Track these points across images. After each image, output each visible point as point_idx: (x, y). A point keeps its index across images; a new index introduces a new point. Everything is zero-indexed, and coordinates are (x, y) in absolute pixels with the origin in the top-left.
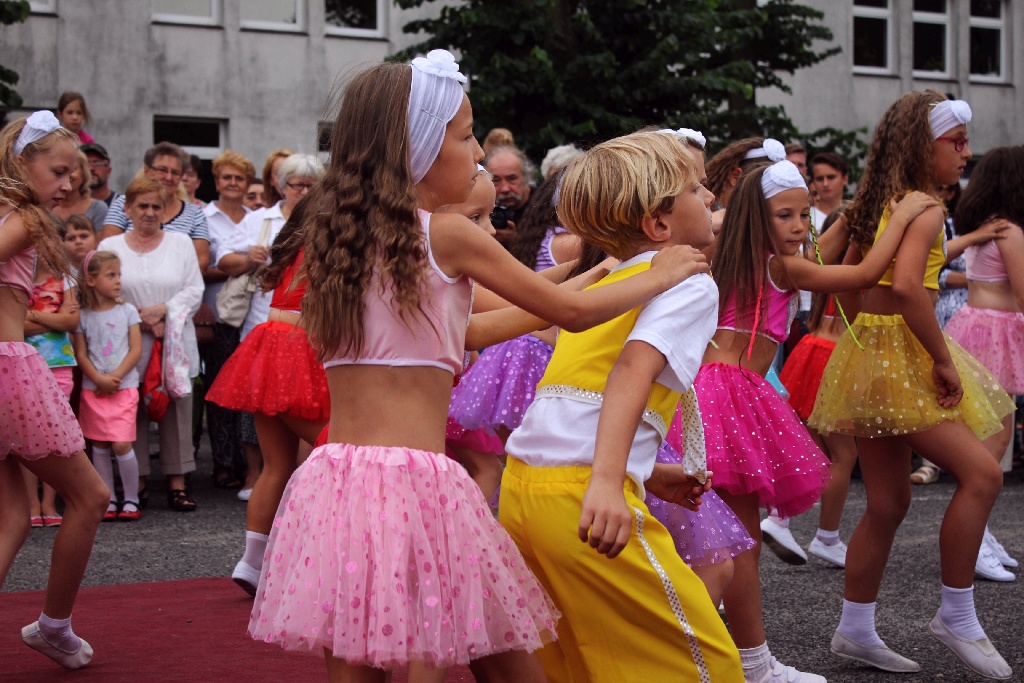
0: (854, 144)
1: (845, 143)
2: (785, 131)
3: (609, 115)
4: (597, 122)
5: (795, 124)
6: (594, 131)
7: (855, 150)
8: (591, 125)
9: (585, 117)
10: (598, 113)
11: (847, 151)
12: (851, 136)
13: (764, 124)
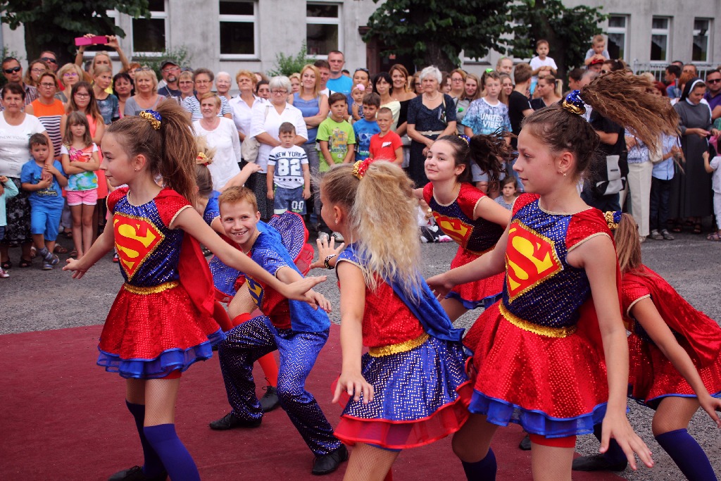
0: (595, 14)
1: (590, 14)
2: (558, 7)
3: (458, 14)
4: (453, 18)
5: (563, 3)
6: (452, 24)
7: (595, 18)
8: (450, 20)
9: (447, 16)
10: (453, 13)
11: (591, 18)
12: (594, 11)
13: (547, 3)
